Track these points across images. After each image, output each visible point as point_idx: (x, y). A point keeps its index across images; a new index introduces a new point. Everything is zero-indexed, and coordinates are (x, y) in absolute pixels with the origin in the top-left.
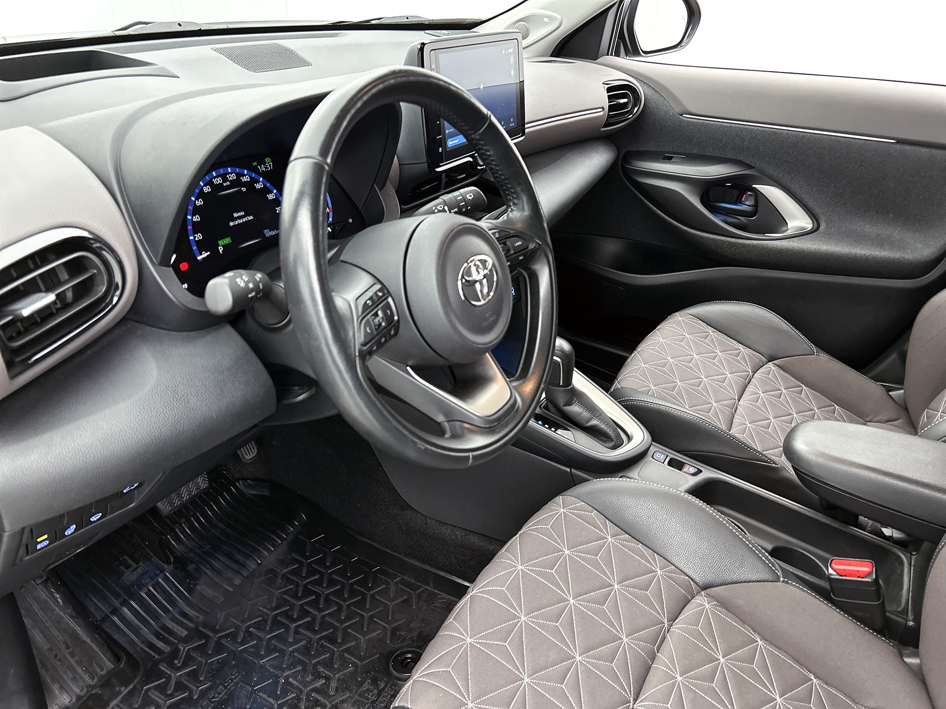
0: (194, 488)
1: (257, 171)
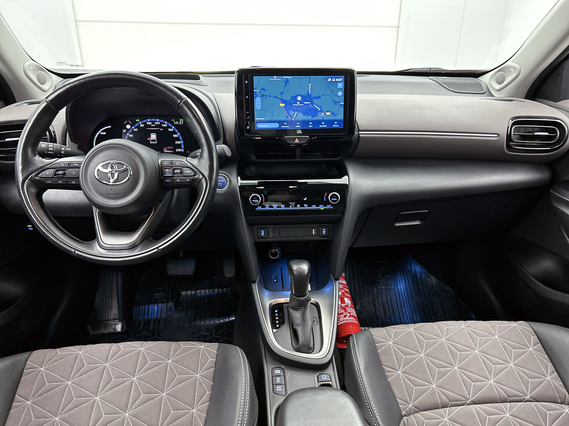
1: (172, 123)
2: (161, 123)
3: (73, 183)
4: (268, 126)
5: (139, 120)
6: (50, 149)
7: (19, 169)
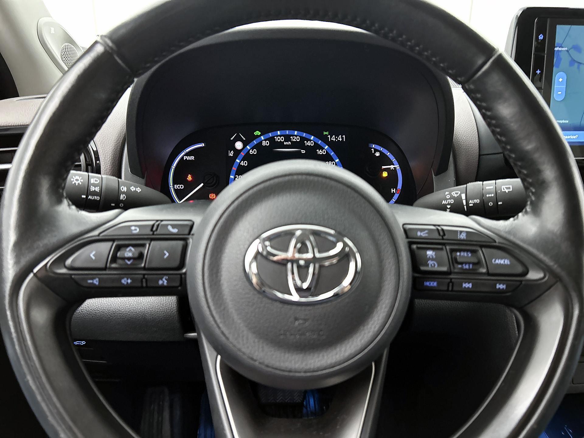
0: (288, 397)
1: (325, 139)
2: (303, 139)
3: (160, 282)
4: (575, 137)
5: (260, 133)
6: (92, 189)
7: (8, 241)
